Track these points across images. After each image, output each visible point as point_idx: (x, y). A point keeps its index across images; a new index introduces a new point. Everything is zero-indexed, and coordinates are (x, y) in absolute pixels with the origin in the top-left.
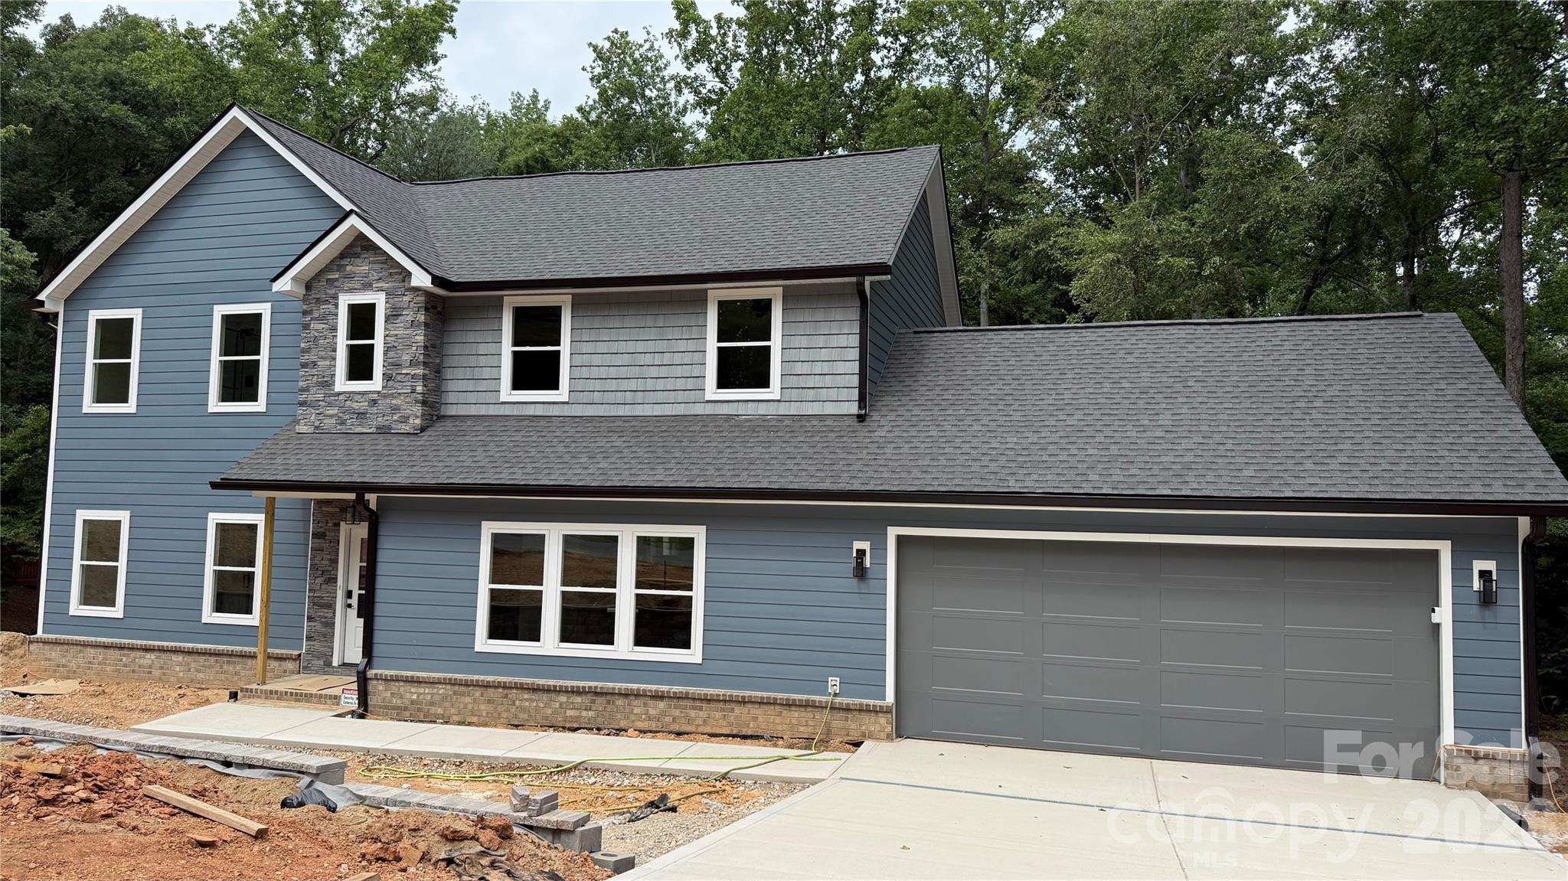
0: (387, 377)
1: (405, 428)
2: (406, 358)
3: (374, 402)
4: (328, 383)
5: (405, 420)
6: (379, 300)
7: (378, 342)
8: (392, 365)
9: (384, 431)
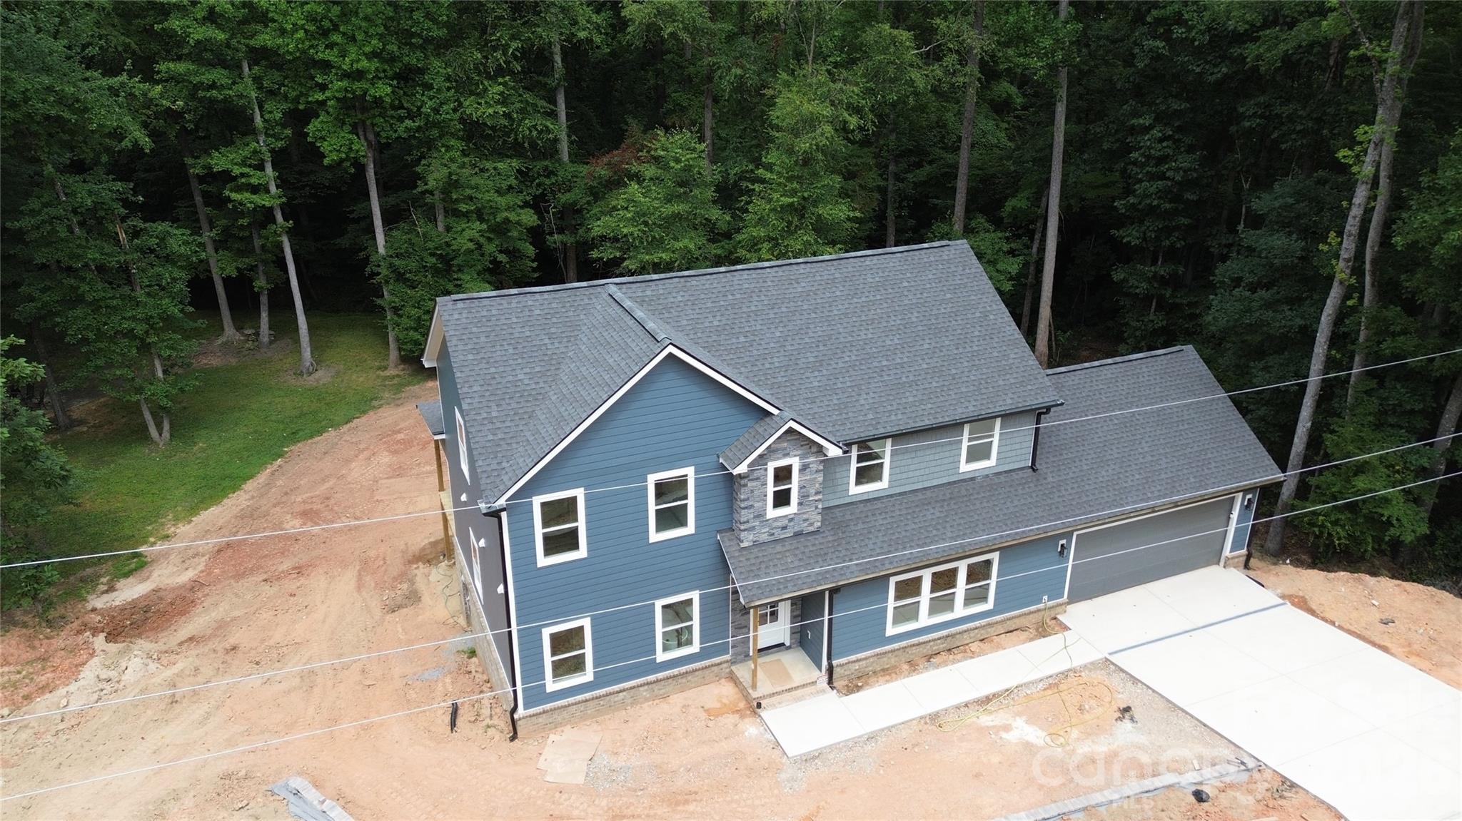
0: (800, 504)
1: (811, 529)
2: (813, 491)
3: (791, 520)
4: (760, 516)
5: (811, 524)
6: (795, 462)
7: (794, 486)
8: (803, 497)
9: (798, 534)
